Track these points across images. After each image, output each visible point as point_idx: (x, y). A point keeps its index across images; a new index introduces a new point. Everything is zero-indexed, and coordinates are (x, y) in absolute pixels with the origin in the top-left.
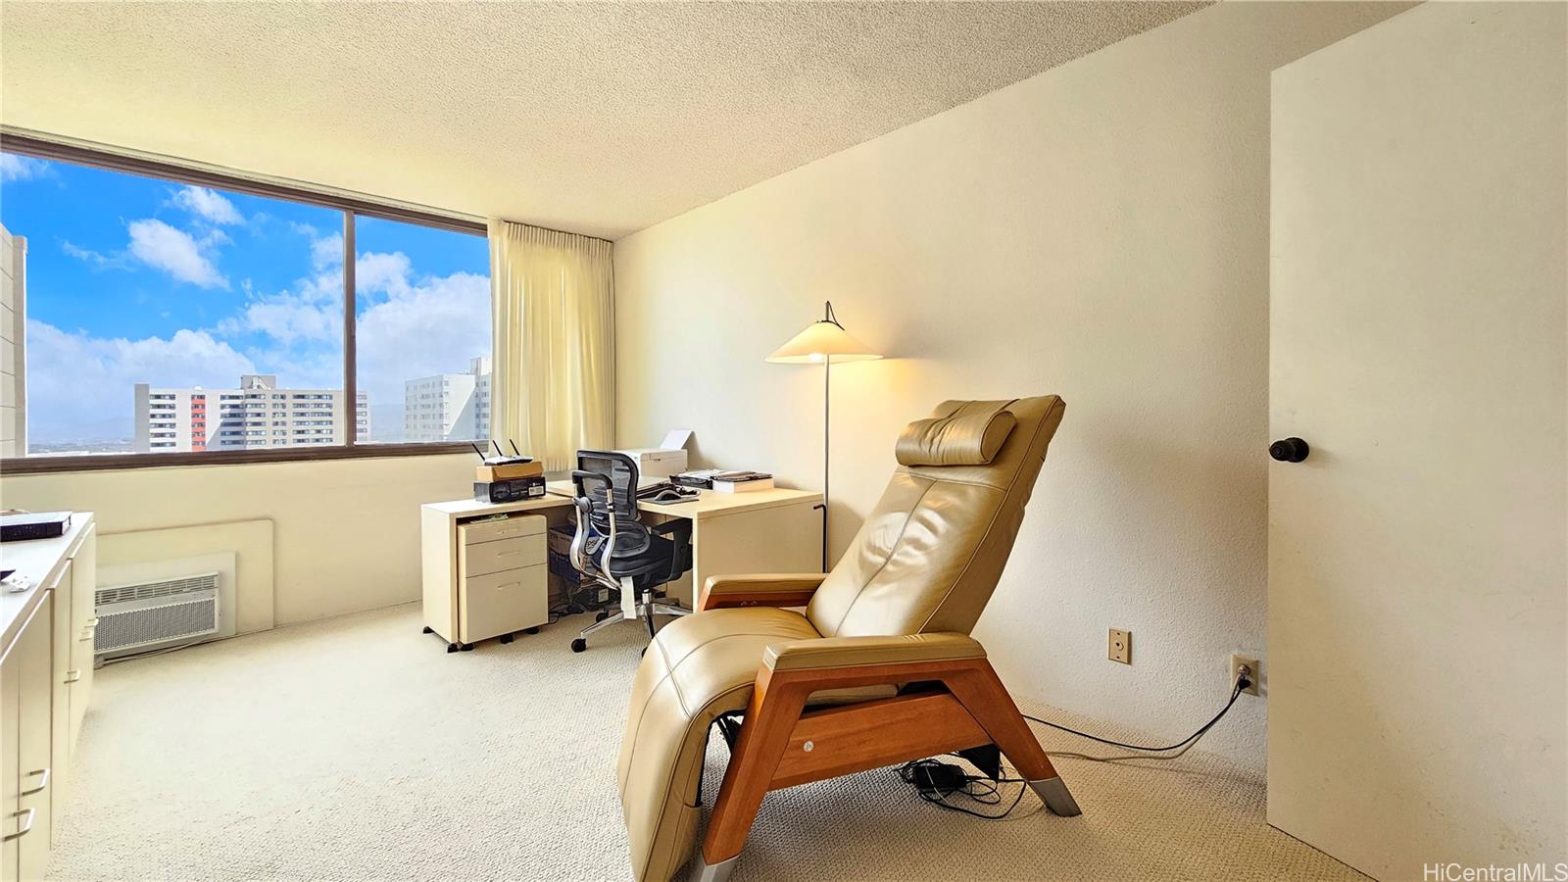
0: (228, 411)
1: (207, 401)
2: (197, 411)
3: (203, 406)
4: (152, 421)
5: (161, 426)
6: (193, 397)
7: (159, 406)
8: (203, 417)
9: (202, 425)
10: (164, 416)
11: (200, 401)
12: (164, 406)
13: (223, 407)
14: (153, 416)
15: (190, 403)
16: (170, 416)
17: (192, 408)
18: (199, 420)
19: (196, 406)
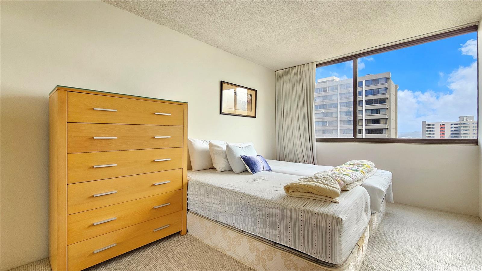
0: (453, 129)
1: (445, 126)
2: (442, 129)
3: (444, 128)
4: (427, 132)
5: (430, 134)
6: (440, 125)
7: (429, 128)
8: (444, 131)
9: (444, 134)
10: (431, 131)
11: (443, 126)
12: (431, 128)
13: (451, 128)
14: (427, 131)
15: (439, 127)
16: (433, 131)
17: (440, 128)
18: (443, 132)
19: (441, 128)
